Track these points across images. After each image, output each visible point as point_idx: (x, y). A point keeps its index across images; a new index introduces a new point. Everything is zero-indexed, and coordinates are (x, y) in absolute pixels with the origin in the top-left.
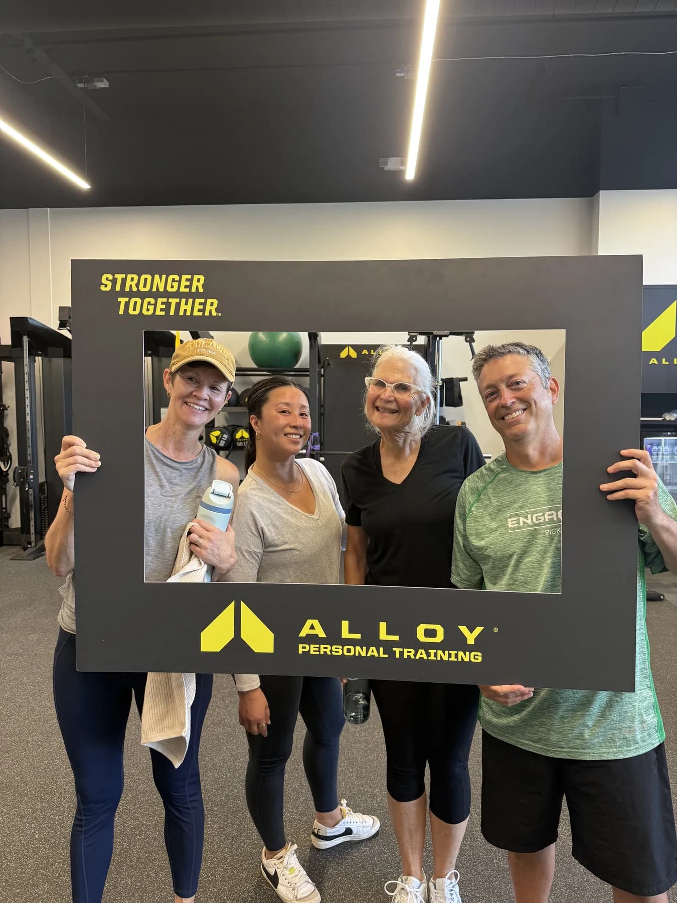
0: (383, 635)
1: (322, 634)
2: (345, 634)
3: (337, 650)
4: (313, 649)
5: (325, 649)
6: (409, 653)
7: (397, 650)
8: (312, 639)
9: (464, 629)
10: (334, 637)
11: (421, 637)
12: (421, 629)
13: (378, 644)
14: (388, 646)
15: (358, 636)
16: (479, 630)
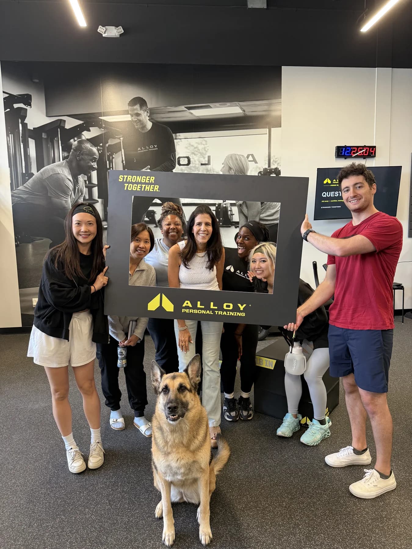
6: (220, 313)
7: (217, 312)
9: (239, 305)
11: (225, 307)
12: (225, 305)
13: (210, 309)
16: (244, 305)
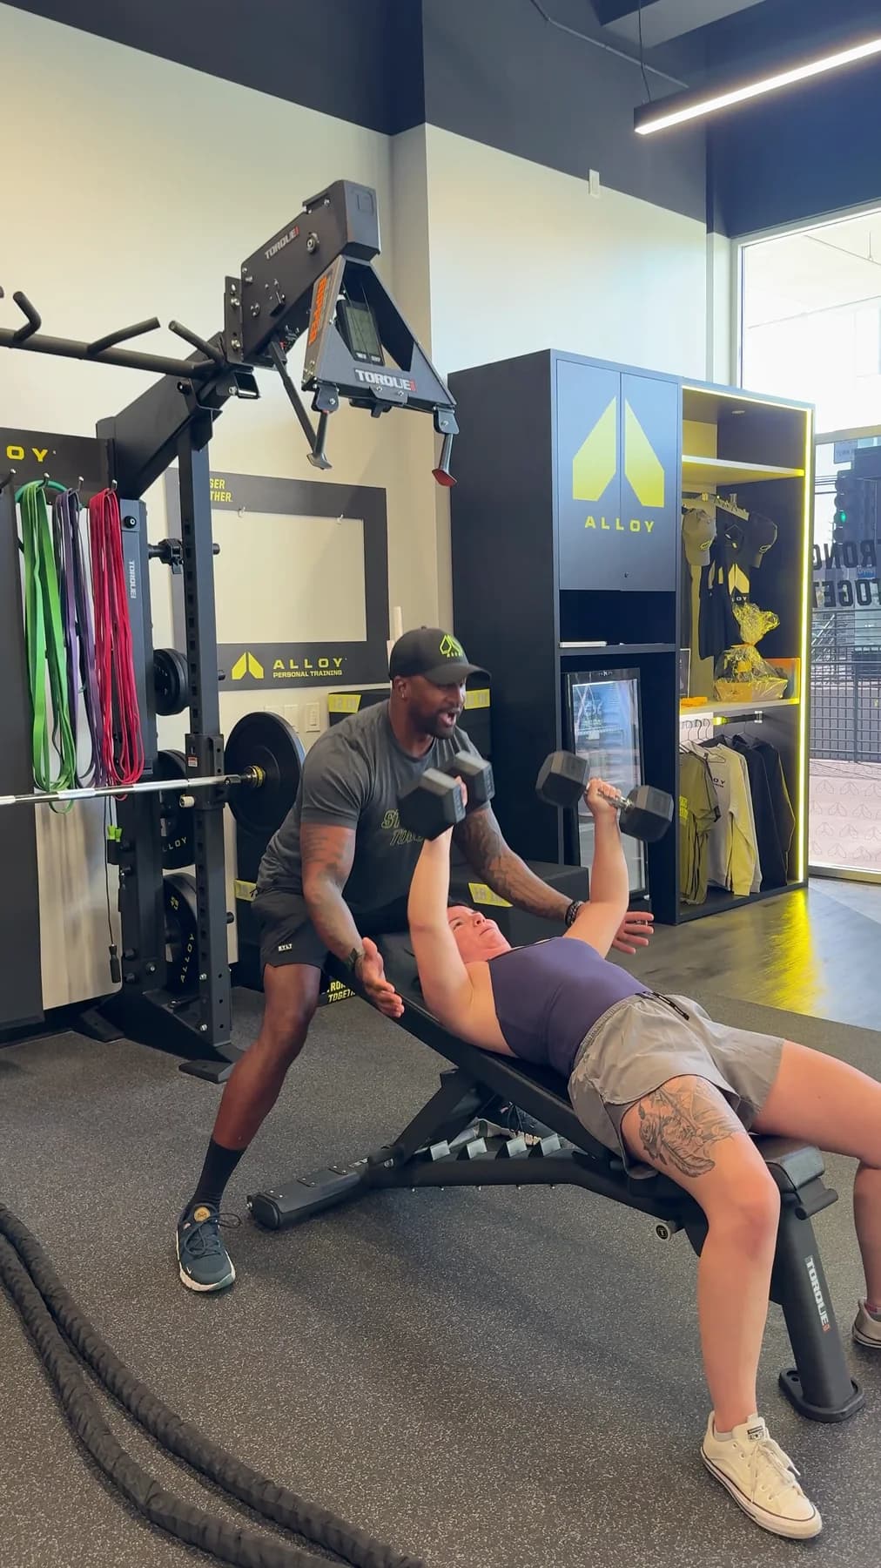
0: (307, 666)
1: (283, 668)
2: (292, 667)
3: (290, 675)
4: (279, 675)
5: (284, 674)
8: (279, 670)
10: (288, 669)
14: (309, 670)
15: (297, 667)
